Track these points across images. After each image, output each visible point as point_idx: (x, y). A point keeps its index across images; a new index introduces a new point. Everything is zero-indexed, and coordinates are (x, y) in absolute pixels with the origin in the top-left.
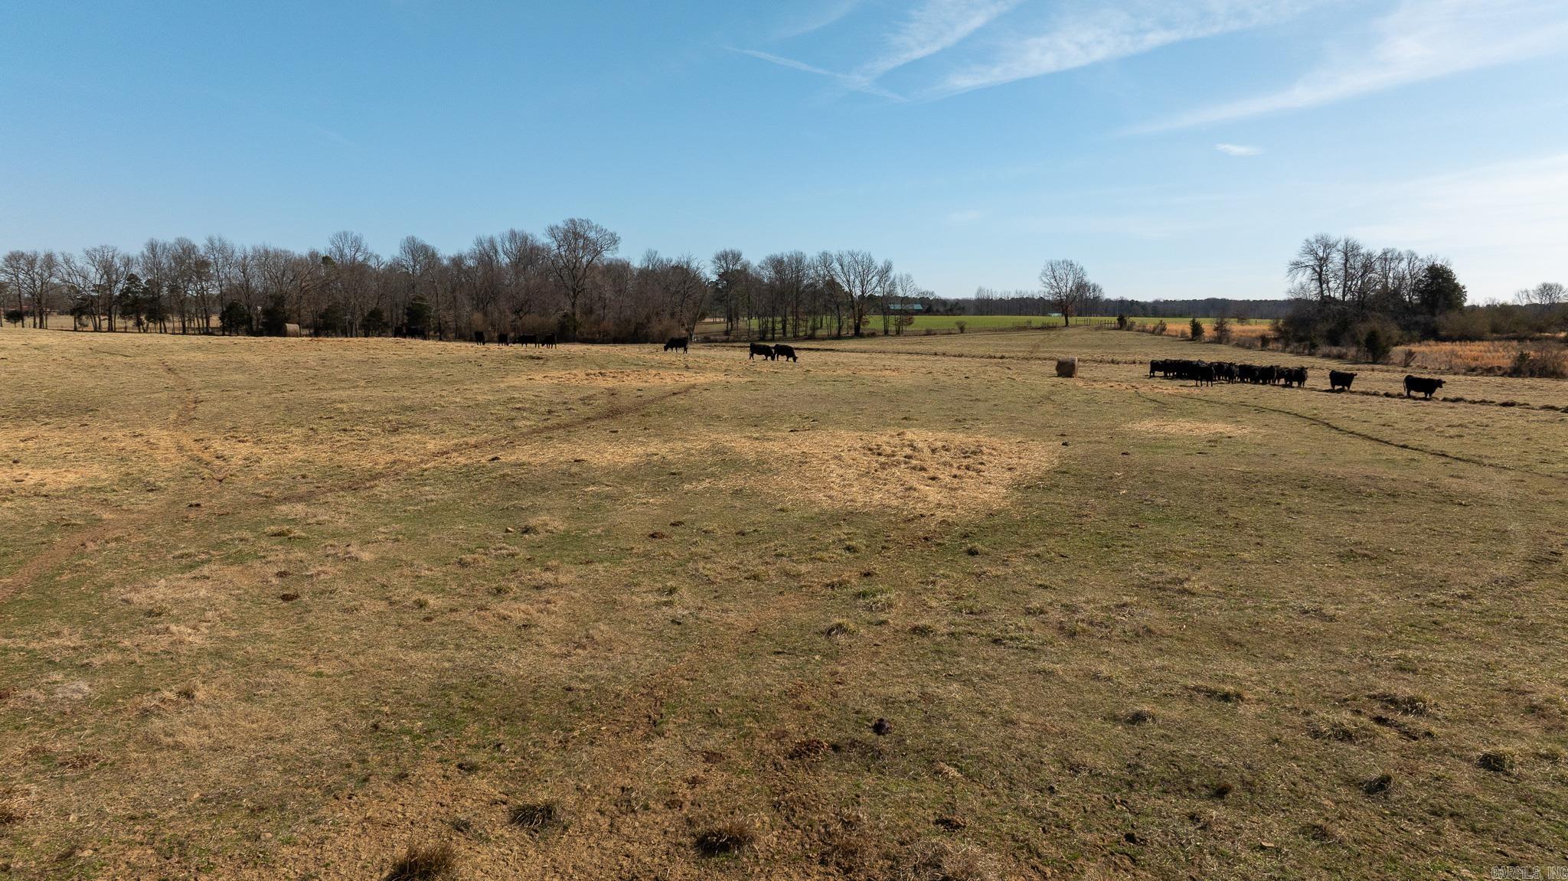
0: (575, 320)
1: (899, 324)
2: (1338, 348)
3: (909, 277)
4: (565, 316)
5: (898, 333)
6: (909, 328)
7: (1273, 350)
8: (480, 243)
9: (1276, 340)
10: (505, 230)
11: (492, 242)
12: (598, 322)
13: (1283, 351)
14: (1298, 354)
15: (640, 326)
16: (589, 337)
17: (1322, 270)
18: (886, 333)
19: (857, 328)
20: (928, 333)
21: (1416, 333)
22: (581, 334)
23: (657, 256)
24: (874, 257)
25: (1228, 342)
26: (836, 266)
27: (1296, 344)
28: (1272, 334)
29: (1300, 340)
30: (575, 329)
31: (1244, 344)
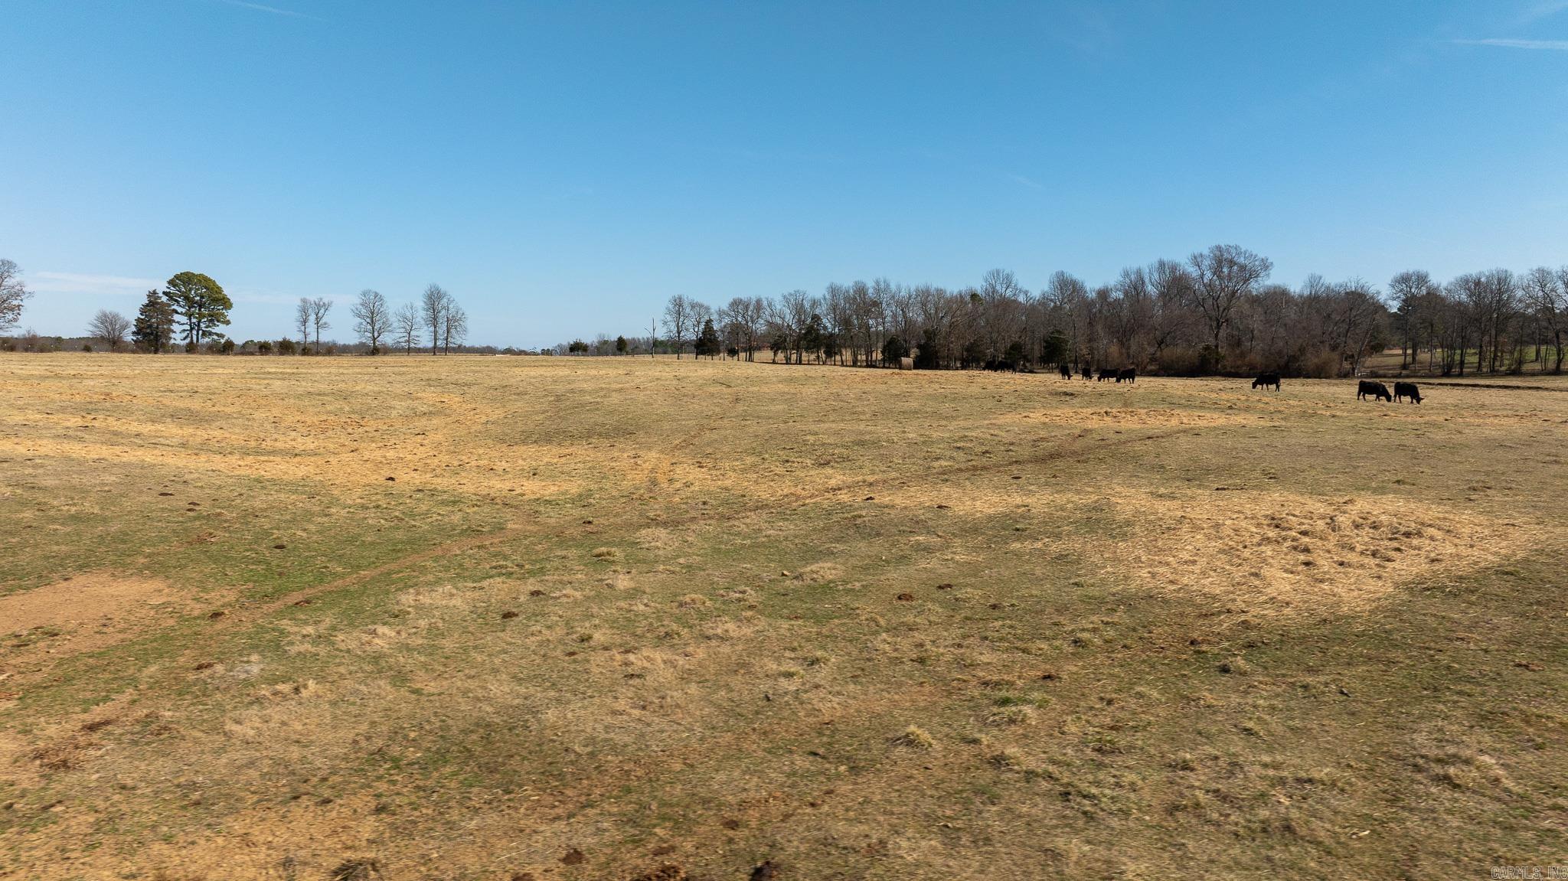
0: (1217, 352)
4: (1207, 348)
8: (1126, 274)
10: (1154, 260)
11: (1139, 273)
12: (1243, 355)
16: (1233, 370)
22: (1224, 367)
23: (1321, 281)
30: (1217, 362)
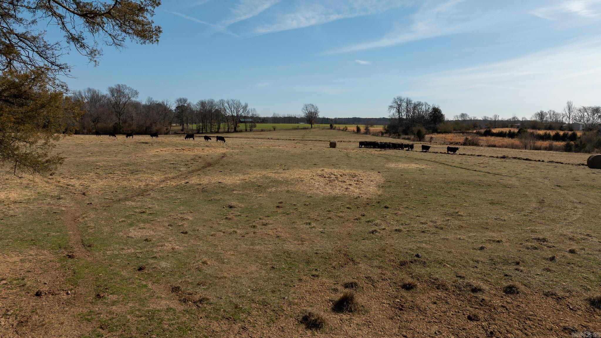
0: (120, 125)
1: (251, 127)
2: (408, 136)
3: (254, 109)
4: (116, 123)
5: (251, 130)
6: (254, 129)
7: (385, 137)
9: (386, 133)
10: (86, 88)
11: (80, 92)
12: (130, 126)
13: (389, 137)
14: (394, 138)
15: (147, 128)
17: (399, 109)
18: (246, 130)
19: (235, 129)
20: (262, 131)
21: (431, 131)
22: (123, 131)
23: (152, 100)
24: (241, 101)
25: (370, 134)
26: (226, 105)
27: (393, 135)
28: (384, 131)
29: (394, 133)
30: (120, 129)
31: (375, 134)
